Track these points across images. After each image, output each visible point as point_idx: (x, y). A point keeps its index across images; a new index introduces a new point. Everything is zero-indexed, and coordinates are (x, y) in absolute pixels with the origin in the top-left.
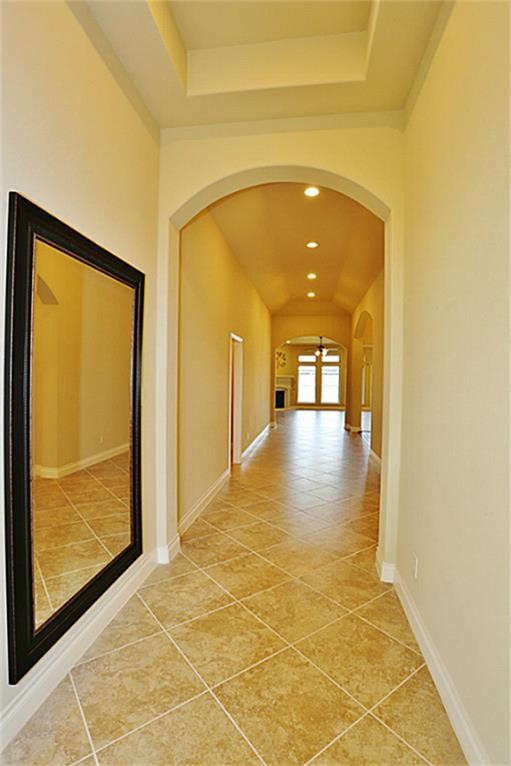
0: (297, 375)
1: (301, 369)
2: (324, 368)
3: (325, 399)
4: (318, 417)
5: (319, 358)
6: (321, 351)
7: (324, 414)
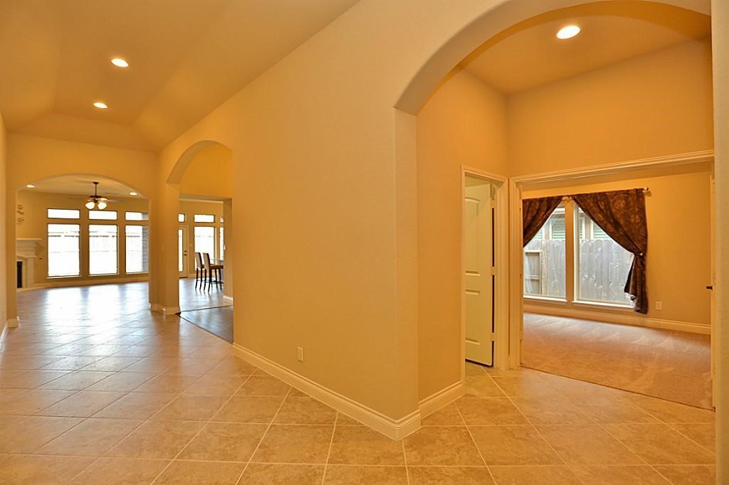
0: (46, 236)
1: (52, 228)
2: (92, 228)
3: (94, 270)
4: (85, 295)
5: (85, 212)
6: (96, 202)
7: (94, 290)
